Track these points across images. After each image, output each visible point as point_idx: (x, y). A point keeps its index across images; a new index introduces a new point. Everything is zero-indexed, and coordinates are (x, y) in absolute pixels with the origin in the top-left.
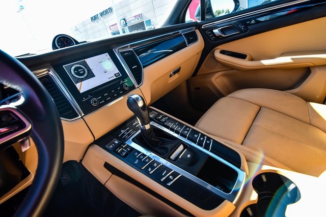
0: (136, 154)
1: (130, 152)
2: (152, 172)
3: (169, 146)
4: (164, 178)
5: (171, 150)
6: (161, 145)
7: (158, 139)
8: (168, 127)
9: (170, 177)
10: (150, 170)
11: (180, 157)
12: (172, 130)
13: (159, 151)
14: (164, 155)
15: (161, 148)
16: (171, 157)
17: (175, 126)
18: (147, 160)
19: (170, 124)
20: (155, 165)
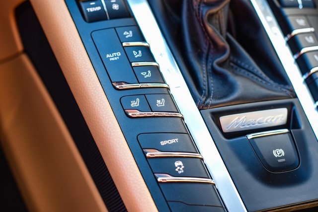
0: (129, 34)
1: (115, 15)
2: (138, 113)
3: (243, 85)
4: (158, 154)
5: (242, 99)
6: (221, 64)
7: (228, 40)
8: (285, 27)
9: (178, 163)
10: (135, 103)
11: (250, 136)
12: (294, 45)
13: (202, 76)
14: (208, 97)
15: (214, 73)
16: (223, 120)
17: (311, 40)
18: (148, 75)
19: (301, 22)
20: (160, 103)
